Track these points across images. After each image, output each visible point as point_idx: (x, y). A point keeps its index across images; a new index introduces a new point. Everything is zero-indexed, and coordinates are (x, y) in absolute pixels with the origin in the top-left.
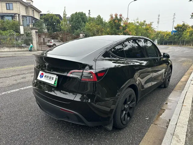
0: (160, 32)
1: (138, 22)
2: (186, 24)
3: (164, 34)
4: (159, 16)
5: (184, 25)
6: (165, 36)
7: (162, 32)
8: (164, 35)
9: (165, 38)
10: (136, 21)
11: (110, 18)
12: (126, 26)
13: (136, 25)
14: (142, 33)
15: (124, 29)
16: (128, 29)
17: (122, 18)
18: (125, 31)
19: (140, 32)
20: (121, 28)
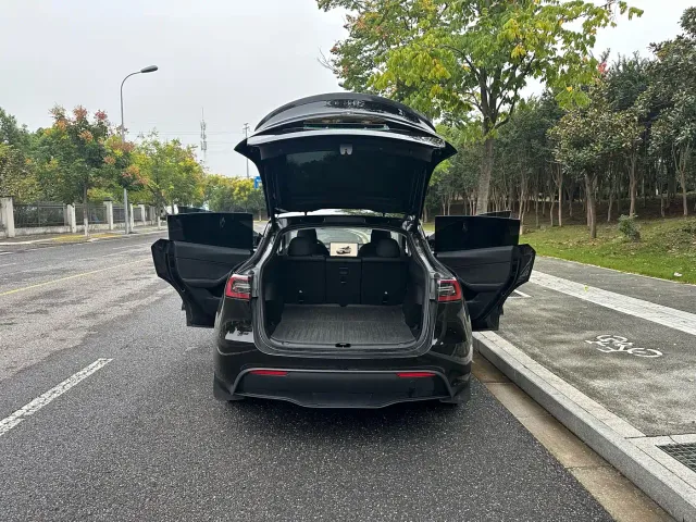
0: (216, 181)
1: (156, 144)
3: (229, 186)
4: (203, 127)
6: (236, 191)
7: (224, 180)
8: (233, 190)
9: (235, 198)
10: (149, 140)
11: (55, 121)
12: (127, 154)
13: (152, 155)
14: (176, 182)
15: (121, 164)
16: (135, 167)
17: (105, 124)
18: (126, 173)
19: (170, 177)
20: (109, 160)
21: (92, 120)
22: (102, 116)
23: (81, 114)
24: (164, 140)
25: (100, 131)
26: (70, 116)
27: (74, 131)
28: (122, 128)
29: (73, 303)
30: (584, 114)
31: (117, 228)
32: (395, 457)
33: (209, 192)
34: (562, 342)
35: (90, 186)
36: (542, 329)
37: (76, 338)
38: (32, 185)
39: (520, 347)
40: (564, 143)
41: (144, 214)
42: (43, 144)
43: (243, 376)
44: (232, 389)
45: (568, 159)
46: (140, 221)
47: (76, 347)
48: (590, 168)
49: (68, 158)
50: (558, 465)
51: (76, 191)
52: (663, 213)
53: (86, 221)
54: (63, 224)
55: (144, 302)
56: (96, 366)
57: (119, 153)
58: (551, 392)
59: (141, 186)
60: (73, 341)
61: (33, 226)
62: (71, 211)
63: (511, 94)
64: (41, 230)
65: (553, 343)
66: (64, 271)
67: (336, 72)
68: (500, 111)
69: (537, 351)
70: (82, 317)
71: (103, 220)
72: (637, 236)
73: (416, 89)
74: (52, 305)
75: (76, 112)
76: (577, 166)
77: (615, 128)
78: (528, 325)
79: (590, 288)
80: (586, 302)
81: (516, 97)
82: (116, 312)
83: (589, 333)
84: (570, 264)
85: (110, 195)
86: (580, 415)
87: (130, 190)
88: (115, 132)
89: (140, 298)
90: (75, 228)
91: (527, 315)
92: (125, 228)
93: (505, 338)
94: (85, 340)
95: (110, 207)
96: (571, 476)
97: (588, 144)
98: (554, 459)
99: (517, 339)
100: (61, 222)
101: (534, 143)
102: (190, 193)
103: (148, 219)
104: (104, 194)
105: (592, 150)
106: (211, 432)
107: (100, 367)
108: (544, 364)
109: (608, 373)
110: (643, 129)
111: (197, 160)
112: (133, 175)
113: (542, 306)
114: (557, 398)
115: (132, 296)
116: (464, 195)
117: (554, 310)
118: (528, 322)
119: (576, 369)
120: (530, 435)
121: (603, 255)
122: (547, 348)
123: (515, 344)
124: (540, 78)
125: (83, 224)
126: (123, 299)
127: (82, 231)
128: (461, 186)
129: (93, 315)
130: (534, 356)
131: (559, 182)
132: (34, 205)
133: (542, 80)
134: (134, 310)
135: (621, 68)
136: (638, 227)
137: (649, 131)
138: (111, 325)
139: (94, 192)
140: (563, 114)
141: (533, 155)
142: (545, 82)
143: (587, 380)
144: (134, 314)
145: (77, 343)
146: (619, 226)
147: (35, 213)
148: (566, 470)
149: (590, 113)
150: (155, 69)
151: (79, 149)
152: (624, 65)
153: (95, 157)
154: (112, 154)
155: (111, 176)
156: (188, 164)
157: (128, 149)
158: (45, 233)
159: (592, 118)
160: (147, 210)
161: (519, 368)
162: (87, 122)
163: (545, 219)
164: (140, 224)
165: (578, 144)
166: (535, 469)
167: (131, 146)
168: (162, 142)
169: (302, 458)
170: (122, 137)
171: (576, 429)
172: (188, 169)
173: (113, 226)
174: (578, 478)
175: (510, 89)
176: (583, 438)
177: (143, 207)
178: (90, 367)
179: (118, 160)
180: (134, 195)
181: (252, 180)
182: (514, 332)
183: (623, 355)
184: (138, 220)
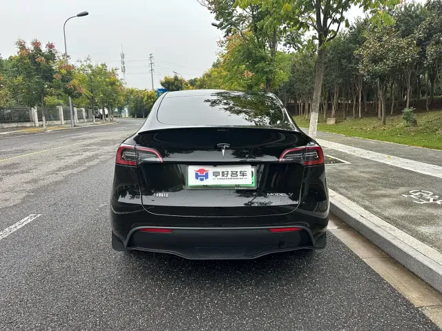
0: (132, 92)
1: (90, 67)
2: (179, 77)
3: (141, 95)
4: (123, 56)
5: (176, 78)
6: (145, 99)
7: (137, 92)
8: (143, 98)
9: (145, 103)
10: (85, 63)
11: (19, 50)
12: (69, 73)
13: (87, 74)
14: (104, 92)
15: (66, 79)
16: (75, 82)
17: (54, 52)
18: (70, 85)
19: (100, 89)
20: (57, 77)
21: (44, 49)
22: (51, 46)
23: (37, 45)
24: (96, 63)
25: (51, 56)
26: (30, 46)
27: (32, 57)
28: (65, 55)
29: (23, 172)
30: (380, 39)
31: (66, 123)
32: (268, 300)
33: (127, 100)
34: (385, 196)
35: (45, 94)
36: (366, 186)
37: (16, 199)
38: (6, 95)
39: (354, 201)
40: (366, 60)
41: (84, 114)
42: (13, 67)
43: (133, 234)
44: (126, 243)
45: (369, 71)
46: (82, 119)
47: (15, 206)
48: (383, 77)
49: (29, 75)
50: (409, 304)
51: (36, 98)
52: (427, 108)
53: (44, 118)
54: (29, 121)
55: (74, 171)
56: (27, 220)
57: (64, 71)
58: (389, 238)
59: (80, 94)
60: (14, 200)
61: (8, 122)
62: (34, 112)
63: (338, 16)
64: (14, 125)
65: (378, 196)
66: (23, 151)
67: (209, 8)
68: (330, 29)
69: (367, 203)
70: (27, 183)
71: (57, 118)
72: (415, 122)
73: (269, 13)
74: (7, 174)
75: (33, 44)
76: (374, 75)
77: (400, 49)
78: (355, 184)
79: (392, 157)
80: (392, 167)
81: (342, 19)
82: (53, 178)
83: (402, 189)
84: (372, 142)
85: (61, 102)
86: (420, 258)
87: (73, 97)
88: (61, 58)
89: (73, 168)
90: (38, 123)
91: (353, 176)
92: (71, 123)
93: (341, 194)
94: (24, 201)
95: (61, 109)
96: (424, 316)
97: (382, 60)
98: (404, 298)
99: (350, 194)
100: (27, 119)
101: (344, 62)
102: (114, 100)
103: (87, 117)
104: (56, 101)
105: (385, 64)
106: (110, 278)
107: (29, 221)
108: (376, 213)
109: (429, 220)
110: (420, 49)
111: (119, 78)
112: (74, 87)
113: (362, 170)
114: (395, 242)
115: (67, 167)
116: (295, 99)
117: (371, 172)
118: (355, 181)
119: (403, 218)
120: (377, 275)
121: (391, 136)
122: (375, 201)
123: (349, 198)
124: (359, 4)
125: (42, 121)
126: (60, 169)
127: (42, 126)
128: (294, 92)
129: (35, 181)
130: (366, 208)
131: (359, 88)
132: (9, 108)
133: (360, 6)
134: (66, 177)
135: (403, 9)
136: (415, 116)
137: (424, 51)
138: (45, 189)
139: (48, 99)
140: (365, 39)
141: (342, 70)
142: (363, 7)
143: (414, 226)
144: (66, 180)
145: (17, 202)
146: (402, 116)
147: (10, 114)
148: (417, 309)
149: (384, 39)
150: (87, 14)
151: (36, 70)
152: (405, 7)
153: (48, 75)
154: (59, 72)
155: (59, 88)
156: (112, 80)
157: (70, 70)
158: (17, 127)
159: (386, 41)
160: (87, 111)
161: (358, 218)
162: (41, 51)
163: (349, 113)
164: (82, 121)
165: (375, 60)
166: (391, 310)
167: (73, 67)
168: (94, 64)
169: (187, 303)
170: (66, 61)
171: (415, 270)
172: (113, 84)
173: (63, 122)
174: (431, 318)
175: (338, 12)
176: (423, 277)
177: (83, 109)
178: (22, 221)
179: (63, 76)
180: (77, 101)
181: (156, 91)
182: (347, 189)
183: (434, 206)
184: (80, 118)
